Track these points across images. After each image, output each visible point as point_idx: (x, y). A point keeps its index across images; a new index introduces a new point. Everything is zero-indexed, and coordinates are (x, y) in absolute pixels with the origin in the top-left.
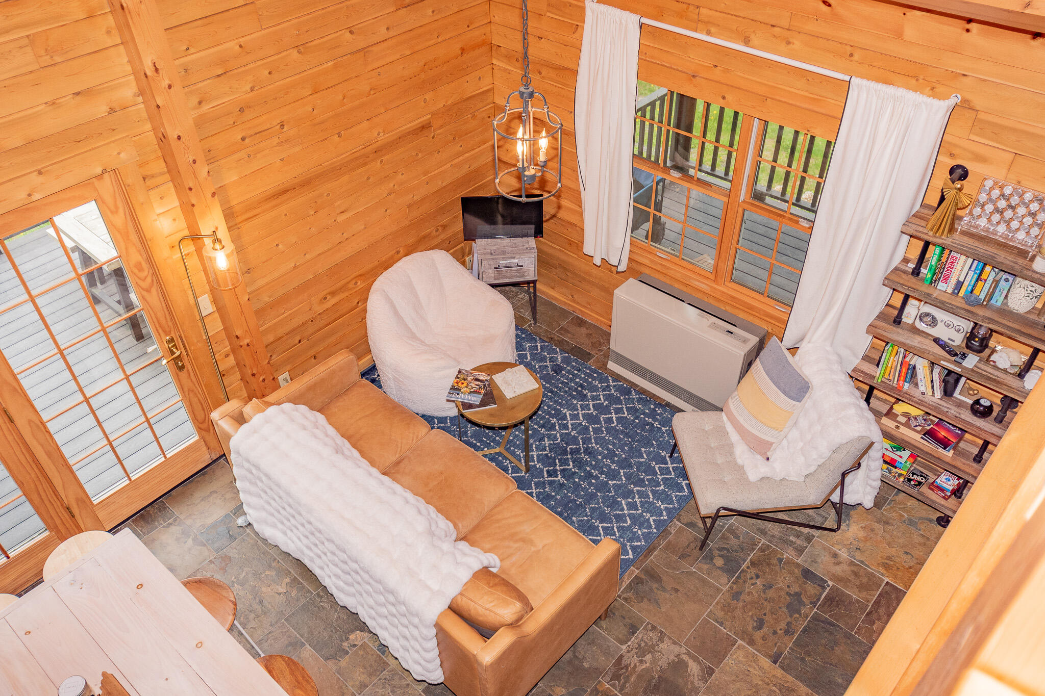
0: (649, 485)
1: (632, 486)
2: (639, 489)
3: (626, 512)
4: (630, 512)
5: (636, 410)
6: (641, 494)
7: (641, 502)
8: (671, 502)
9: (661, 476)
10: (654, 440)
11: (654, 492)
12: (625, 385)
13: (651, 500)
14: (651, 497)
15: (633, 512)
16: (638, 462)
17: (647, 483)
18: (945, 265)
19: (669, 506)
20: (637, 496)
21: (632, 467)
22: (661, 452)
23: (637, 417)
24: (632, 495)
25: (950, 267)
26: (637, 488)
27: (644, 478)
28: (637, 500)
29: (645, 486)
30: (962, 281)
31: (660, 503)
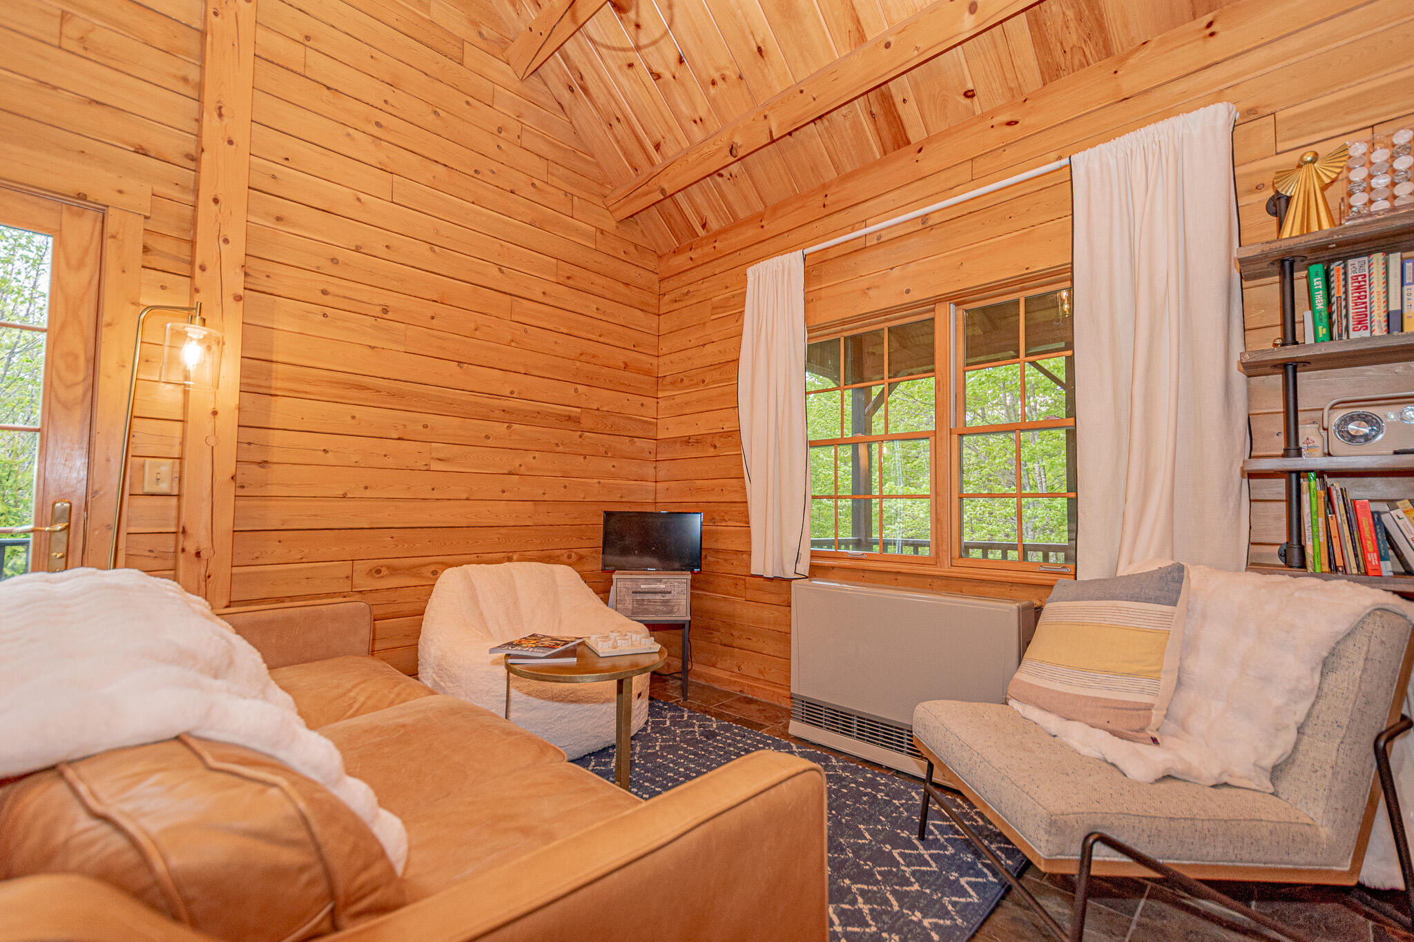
0: (885, 882)
1: (847, 881)
2: (865, 887)
3: (838, 929)
4: (849, 929)
5: (841, 779)
6: (868, 897)
7: (872, 910)
8: (945, 914)
9: (908, 866)
10: (880, 815)
11: (900, 897)
12: (819, 752)
13: (896, 908)
14: (895, 903)
15: (856, 929)
16: (855, 844)
17: (879, 878)
18: (1346, 299)
19: (941, 922)
20: (860, 900)
21: (845, 850)
22: (899, 831)
23: (845, 786)
24: (850, 897)
25: (1359, 298)
26: (859, 886)
27: (871, 869)
28: (861, 906)
29: (877, 883)
30: (1399, 308)
31: (918, 914)
